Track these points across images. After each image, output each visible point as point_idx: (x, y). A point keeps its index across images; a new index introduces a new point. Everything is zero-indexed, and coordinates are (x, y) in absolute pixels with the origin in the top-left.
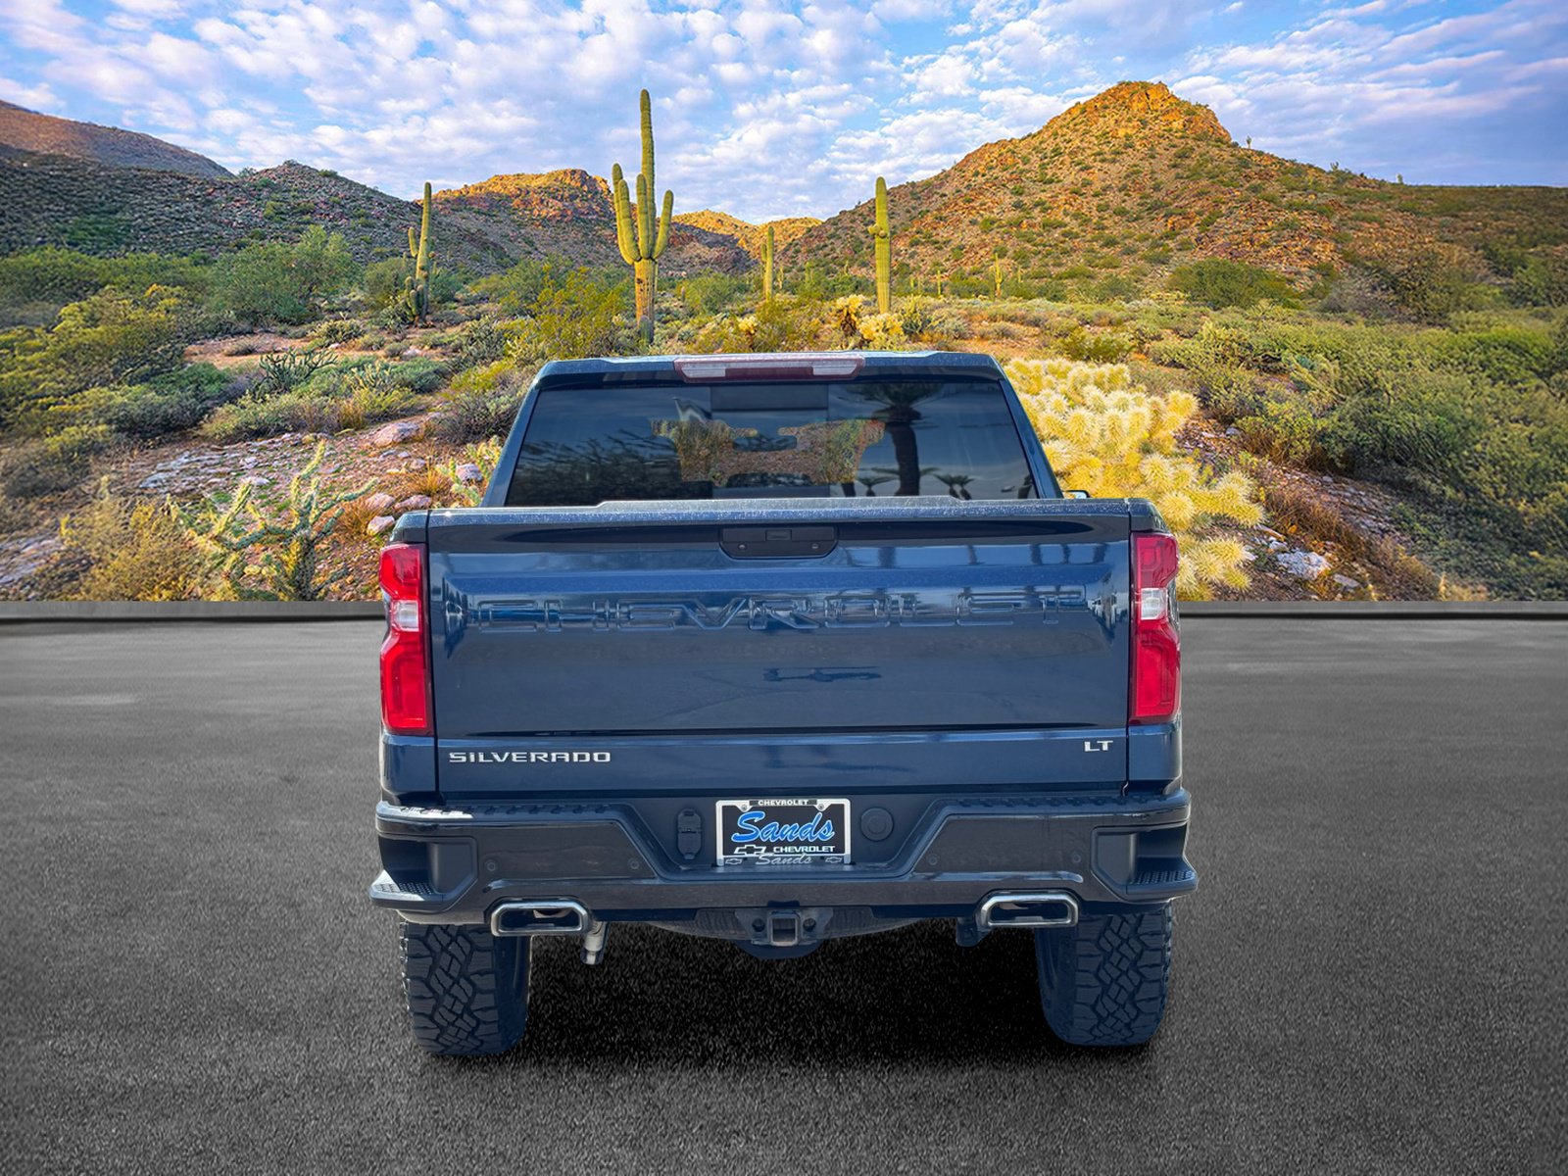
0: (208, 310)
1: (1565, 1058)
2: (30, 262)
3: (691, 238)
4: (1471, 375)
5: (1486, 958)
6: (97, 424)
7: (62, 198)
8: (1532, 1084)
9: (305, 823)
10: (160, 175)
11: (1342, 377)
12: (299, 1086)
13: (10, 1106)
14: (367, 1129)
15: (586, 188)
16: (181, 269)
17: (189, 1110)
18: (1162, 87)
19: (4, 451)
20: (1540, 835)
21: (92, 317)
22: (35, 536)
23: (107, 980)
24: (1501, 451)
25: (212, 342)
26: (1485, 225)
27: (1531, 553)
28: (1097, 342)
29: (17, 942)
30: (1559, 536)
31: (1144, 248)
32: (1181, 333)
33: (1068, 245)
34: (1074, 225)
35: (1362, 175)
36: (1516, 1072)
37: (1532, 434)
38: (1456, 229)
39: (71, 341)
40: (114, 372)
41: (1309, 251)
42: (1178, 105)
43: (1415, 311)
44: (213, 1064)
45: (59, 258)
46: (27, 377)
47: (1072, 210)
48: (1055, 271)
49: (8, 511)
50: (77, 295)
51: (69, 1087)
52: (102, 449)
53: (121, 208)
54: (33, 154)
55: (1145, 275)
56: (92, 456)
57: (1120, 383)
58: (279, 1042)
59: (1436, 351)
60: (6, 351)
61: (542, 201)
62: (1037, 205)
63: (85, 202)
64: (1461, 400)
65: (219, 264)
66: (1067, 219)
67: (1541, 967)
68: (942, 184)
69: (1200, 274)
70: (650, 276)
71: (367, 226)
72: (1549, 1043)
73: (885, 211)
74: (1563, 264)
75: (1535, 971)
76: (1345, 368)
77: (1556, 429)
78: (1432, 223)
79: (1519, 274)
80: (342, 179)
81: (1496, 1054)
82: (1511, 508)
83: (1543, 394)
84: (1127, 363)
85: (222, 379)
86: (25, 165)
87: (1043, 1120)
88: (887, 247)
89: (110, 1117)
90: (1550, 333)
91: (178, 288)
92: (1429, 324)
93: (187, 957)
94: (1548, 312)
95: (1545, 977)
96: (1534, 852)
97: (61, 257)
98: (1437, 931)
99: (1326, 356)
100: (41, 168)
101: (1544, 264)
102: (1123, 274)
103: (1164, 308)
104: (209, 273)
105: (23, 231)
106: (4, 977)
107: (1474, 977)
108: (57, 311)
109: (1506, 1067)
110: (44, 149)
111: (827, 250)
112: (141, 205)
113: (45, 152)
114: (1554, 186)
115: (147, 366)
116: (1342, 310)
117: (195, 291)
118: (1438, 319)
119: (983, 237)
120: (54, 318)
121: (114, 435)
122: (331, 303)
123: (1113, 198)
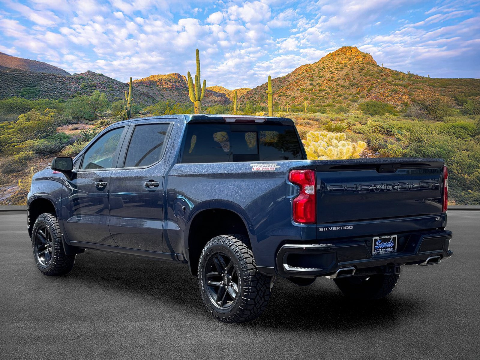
0: (64, 116)
1: (479, 328)
2: (9, 101)
3: (211, 94)
4: (450, 136)
5: (455, 301)
6: (30, 151)
7: (19, 82)
8: (469, 335)
9: (93, 265)
10: (49, 75)
11: (411, 137)
12: (92, 336)
13: (3, 341)
14: (112, 347)
15: (179, 79)
16: (56, 104)
17: (58, 342)
18: (356, 48)
19: (1, 159)
20: (472, 268)
21: (28, 118)
22: (11, 185)
23: (33, 307)
24: (460, 160)
25: (65, 126)
26: (455, 90)
27: (469, 191)
28: (336, 126)
29: (5, 297)
30: (477, 185)
31: (350, 97)
32: (362, 123)
33: (327, 96)
34: (329, 90)
35: (417, 75)
36: (464, 332)
37: (469, 154)
38: (446, 92)
39: (22, 126)
40: (35, 135)
41: (401, 98)
42: (361, 53)
43: (433, 116)
44: (65, 330)
45: (18, 100)
46: (8, 137)
47: (328, 86)
48: (323, 104)
49: (3, 178)
50: (23, 112)
51: (21, 336)
52: (31, 159)
53: (37, 85)
54: (10, 68)
55: (351, 106)
56: (28, 161)
57: (343, 139)
58: (85, 324)
59: (440, 129)
60: (2, 129)
61: (166, 83)
62: (317, 84)
63: (26, 83)
64: (447, 144)
65: (67, 102)
66: (327, 89)
67: (472, 304)
68: (288, 78)
69: (367, 105)
70: (199, 106)
71: (112, 90)
72: (474, 324)
73: (271, 86)
74: (479, 102)
75: (470, 305)
76: (412, 134)
77: (476, 153)
78: (438, 90)
79: (465, 105)
80: (105, 76)
81: (458, 327)
82: (462, 177)
83: (473, 142)
84: (345, 132)
85: (68, 137)
86: (8, 72)
87: (319, 345)
88: (271, 97)
89: (34, 344)
90: (474, 123)
91: (55, 109)
92: (437, 120)
93: (57, 301)
94: (474, 117)
95: (473, 306)
96: (470, 273)
97: (19, 100)
98: (440, 294)
99: (406, 130)
100: (13, 73)
101: (473, 102)
102: (344, 105)
103: (356, 116)
104: (64, 105)
105: (7, 92)
106: (1, 307)
107: (451, 306)
108: (17, 117)
109: (461, 331)
110: (14, 67)
111: (253, 98)
112: (43, 84)
113: (14, 68)
114: (476, 78)
115: (45, 134)
116: (411, 116)
117: (60, 110)
118: (440, 119)
119: (301, 94)
120: (16, 119)
121: (35, 155)
122: (101, 114)
123: (341, 82)
